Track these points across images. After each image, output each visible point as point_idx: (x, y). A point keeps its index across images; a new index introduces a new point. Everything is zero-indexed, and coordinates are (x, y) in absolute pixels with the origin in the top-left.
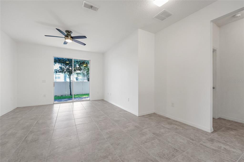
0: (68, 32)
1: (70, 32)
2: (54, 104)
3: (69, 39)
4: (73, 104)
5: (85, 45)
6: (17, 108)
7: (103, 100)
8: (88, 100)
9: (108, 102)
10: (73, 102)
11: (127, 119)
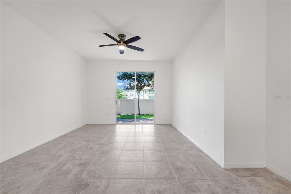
0: (121, 36)
1: (123, 37)
2: (116, 124)
3: (122, 45)
4: (135, 126)
5: (142, 50)
6: (86, 125)
7: (171, 125)
8: (152, 124)
9: (176, 129)
10: (135, 124)
11: (199, 169)
